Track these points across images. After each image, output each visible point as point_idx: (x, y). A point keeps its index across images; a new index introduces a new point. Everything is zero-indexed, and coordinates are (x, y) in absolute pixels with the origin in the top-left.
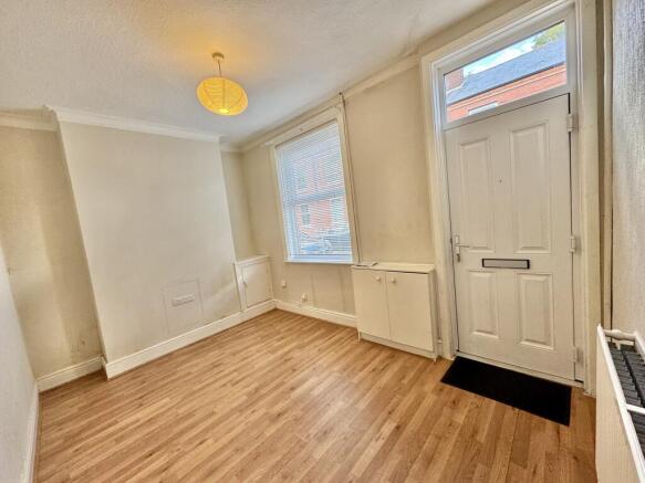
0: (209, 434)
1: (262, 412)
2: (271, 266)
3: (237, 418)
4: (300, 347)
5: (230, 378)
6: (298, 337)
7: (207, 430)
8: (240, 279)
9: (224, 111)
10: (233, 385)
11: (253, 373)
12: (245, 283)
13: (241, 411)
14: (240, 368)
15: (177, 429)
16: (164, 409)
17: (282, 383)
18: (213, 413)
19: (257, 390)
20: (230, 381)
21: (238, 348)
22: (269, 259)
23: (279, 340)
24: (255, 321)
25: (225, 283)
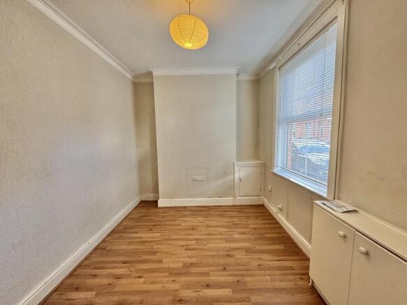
0: (146, 275)
1: (177, 286)
2: (265, 171)
3: (165, 277)
4: (248, 251)
5: (189, 243)
6: (256, 239)
7: (148, 271)
8: (237, 175)
9: (188, 45)
10: (186, 250)
11: (202, 250)
12: (240, 179)
13: (170, 274)
14: (201, 239)
15: (144, 257)
16: (153, 239)
17: (207, 274)
18: (161, 262)
19: (192, 265)
20: (187, 245)
21: (214, 223)
22: (264, 165)
23: (240, 233)
24: (241, 209)
25: (225, 174)
